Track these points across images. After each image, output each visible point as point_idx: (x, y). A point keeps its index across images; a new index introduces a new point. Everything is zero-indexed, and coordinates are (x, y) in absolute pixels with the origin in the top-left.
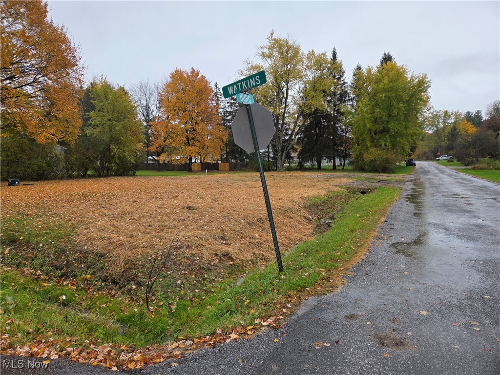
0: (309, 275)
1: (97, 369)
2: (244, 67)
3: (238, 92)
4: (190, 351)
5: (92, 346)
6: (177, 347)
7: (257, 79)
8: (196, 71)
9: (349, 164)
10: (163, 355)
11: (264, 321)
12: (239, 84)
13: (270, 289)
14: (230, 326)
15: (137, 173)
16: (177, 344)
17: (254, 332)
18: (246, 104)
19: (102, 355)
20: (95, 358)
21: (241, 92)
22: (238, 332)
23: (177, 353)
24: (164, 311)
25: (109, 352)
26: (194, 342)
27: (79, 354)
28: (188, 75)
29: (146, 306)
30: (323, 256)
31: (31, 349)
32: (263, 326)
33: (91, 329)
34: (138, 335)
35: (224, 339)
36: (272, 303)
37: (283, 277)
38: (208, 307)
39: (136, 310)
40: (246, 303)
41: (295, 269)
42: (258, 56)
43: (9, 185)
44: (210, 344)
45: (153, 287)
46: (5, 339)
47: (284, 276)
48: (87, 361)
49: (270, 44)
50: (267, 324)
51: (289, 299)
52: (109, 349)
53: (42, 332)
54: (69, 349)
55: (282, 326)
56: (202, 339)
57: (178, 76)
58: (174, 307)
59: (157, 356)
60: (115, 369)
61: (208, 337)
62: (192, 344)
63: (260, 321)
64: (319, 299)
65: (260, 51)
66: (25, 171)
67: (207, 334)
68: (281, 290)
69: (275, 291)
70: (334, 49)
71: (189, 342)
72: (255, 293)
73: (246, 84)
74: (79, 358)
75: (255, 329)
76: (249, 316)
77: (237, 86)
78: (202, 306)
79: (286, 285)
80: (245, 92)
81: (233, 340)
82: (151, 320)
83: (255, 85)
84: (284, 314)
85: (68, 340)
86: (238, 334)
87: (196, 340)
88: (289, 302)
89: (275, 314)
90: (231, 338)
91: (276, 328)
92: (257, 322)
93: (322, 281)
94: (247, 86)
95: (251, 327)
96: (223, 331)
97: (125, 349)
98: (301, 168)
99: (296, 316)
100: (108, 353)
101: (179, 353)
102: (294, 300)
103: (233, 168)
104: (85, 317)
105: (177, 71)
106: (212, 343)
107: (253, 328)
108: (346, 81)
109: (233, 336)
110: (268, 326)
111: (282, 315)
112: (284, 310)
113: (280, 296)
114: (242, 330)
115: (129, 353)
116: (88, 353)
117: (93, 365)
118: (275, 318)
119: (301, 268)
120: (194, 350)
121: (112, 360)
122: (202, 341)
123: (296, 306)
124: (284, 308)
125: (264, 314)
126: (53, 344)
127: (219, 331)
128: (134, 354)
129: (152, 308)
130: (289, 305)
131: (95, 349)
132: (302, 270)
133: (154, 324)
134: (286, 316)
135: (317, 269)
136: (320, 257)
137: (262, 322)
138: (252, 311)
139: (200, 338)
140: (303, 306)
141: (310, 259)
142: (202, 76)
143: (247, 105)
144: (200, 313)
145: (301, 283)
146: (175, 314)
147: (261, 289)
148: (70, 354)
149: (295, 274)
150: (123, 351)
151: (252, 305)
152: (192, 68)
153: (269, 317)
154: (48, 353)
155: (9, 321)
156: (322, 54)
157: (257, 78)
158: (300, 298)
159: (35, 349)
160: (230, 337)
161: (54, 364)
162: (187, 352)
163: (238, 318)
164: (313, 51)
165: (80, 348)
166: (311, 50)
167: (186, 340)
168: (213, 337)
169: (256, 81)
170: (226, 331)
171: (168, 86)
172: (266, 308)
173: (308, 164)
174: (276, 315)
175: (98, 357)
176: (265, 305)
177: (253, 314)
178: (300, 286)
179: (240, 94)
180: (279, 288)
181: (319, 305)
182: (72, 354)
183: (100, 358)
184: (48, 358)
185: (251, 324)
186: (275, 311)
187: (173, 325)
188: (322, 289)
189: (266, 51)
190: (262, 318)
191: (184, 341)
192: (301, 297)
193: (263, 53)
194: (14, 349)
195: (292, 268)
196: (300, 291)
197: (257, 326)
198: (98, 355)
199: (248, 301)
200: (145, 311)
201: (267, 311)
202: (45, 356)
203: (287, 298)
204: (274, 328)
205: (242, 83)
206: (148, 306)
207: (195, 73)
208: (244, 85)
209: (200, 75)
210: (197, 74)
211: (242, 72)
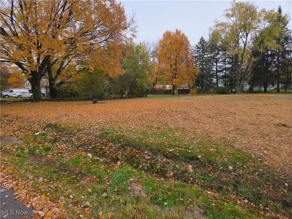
8: (179, 31)
9: (282, 89)
15: (148, 96)
28: (174, 34)
42: (223, 17)
49: (232, 7)
57: (168, 35)
65: (225, 13)
66: (94, 94)
70: (280, 6)
98: (251, 91)
103: (199, 92)
105: (167, 32)
108: (289, 29)
142: (183, 34)
152: (177, 30)
156: (271, 11)
164: (264, 9)
166: (263, 9)
171: (161, 42)
173: (255, 89)
189: (230, 12)
193: (227, 14)
207: (178, 32)
209: (181, 34)
210: (180, 33)
211: (210, 28)
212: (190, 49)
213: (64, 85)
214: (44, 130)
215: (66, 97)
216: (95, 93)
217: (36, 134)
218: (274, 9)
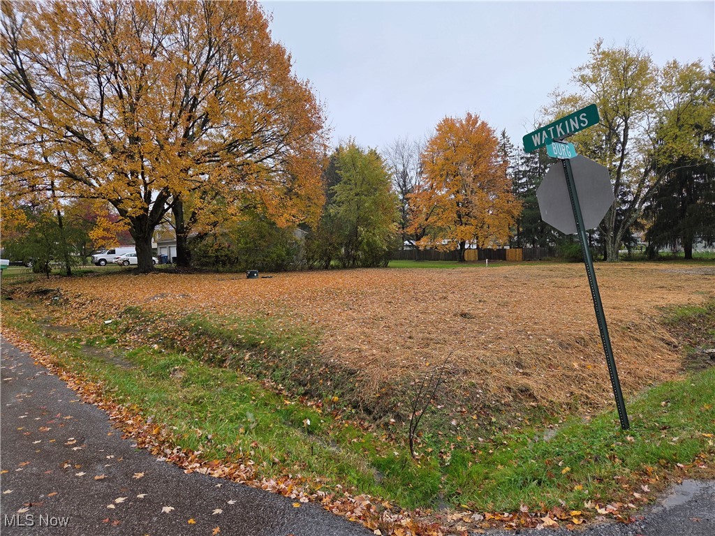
0: (682, 442)
1: (355, 528)
2: (549, 102)
3: (549, 141)
4: (480, 531)
5: (346, 494)
6: (461, 519)
7: (581, 119)
8: (473, 116)
10: (442, 527)
11: (601, 507)
12: (551, 129)
13: (607, 456)
14: (542, 505)
15: (391, 264)
16: (460, 516)
17: (584, 522)
18: (563, 158)
19: (359, 509)
20: (352, 512)
21: (555, 141)
22: (555, 516)
23: (460, 528)
24: (434, 462)
25: (369, 507)
26: (485, 518)
27: (333, 501)
28: (462, 125)
29: (409, 451)
30: (707, 411)
31: (278, 484)
32: (599, 515)
33: (341, 470)
34: (400, 490)
35: (532, 523)
36: (614, 479)
37: (629, 438)
38: (499, 467)
39: (396, 453)
40: (564, 472)
41: (653, 429)
42: (573, 83)
43: (248, 277)
44: (511, 526)
45: (419, 424)
46: (250, 466)
47: (632, 438)
48: (343, 513)
49: (595, 61)
50: (607, 512)
51: (644, 478)
52: (368, 502)
53: (288, 464)
54: (321, 493)
55: (633, 520)
56: (497, 515)
57: (447, 127)
58: (448, 458)
59: (433, 526)
60: (378, 532)
61: (506, 515)
62: (483, 520)
63: (593, 505)
64: (704, 485)
65: (578, 74)
67: (505, 510)
68: (628, 460)
69: (617, 460)
71: (477, 517)
72: (580, 458)
73: (564, 128)
74: (333, 508)
75: (586, 518)
76: (572, 495)
77: (548, 133)
78: (490, 463)
79: (638, 454)
80: (562, 140)
81: (548, 527)
82: (418, 472)
83: (578, 128)
84: (635, 501)
85: (318, 480)
86: (555, 519)
87: (489, 516)
88: (645, 483)
89: (621, 499)
90: (545, 524)
91: (623, 522)
92: (588, 505)
93: (708, 455)
94: (565, 131)
95: (579, 513)
96: (531, 509)
97: (388, 506)
98: (651, 256)
99: (661, 509)
100: (367, 508)
101: (464, 529)
102: (654, 480)
103: (529, 257)
104: (334, 452)
105: (446, 120)
106: (514, 524)
107: (581, 515)
109: (548, 521)
110: (609, 516)
111: (632, 502)
112: (637, 495)
113: (627, 470)
114: (563, 514)
115: (394, 513)
116: (343, 503)
117: (350, 521)
118: (618, 505)
119: (665, 428)
120: (486, 530)
121: (374, 519)
122: (497, 518)
123: (660, 491)
124: (636, 490)
125: (599, 496)
126: (300, 483)
127: (524, 509)
128: (401, 516)
129: (417, 454)
130: (646, 488)
131: (351, 499)
132: (665, 431)
133: (421, 478)
134: (641, 505)
135: (697, 434)
136: (700, 411)
137: (597, 507)
138: (577, 488)
139: (493, 513)
140: (671, 493)
141: (681, 413)
142: (483, 123)
143: (564, 160)
144: (487, 473)
145: (667, 453)
146: (450, 469)
147: (589, 453)
148: (321, 500)
149: (652, 436)
150: (386, 509)
151: (575, 476)
152: (468, 114)
153: (610, 501)
154: (297, 493)
155: (253, 445)
156: (693, 65)
157: (583, 117)
158: (665, 478)
159: (283, 486)
160: (543, 522)
161: (304, 509)
162: (475, 531)
163: (552, 494)
164: (675, 62)
165: (333, 494)
166: (671, 61)
167: (473, 512)
168: (514, 515)
169: (580, 122)
170: (535, 510)
171: (433, 142)
172: (602, 486)
173: (666, 251)
174: (622, 501)
175: (356, 511)
176: (600, 480)
177: (579, 493)
178: (666, 459)
179: (553, 143)
180: (624, 457)
181: (705, 496)
182: (324, 500)
183: (358, 512)
184: (297, 500)
185: (577, 508)
186: (620, 494)
187: (447, 484)
188: (709, 470)
189: (588, 72)
190: (597, 501)
191: (470, 512)
192: (667, 476)
193: (582, 76)
194: (260, 481)
195: (646, 425)
196: (666, 467)
197: (588, 513)
198: (355, 508)
199: (568, 469)
200: (408, 456)
201: (603, 491)
202: (293, 496)
203: (640, 475)
204: (620, 521)
205: (555, 128)
206: (412, 451)
207: (472, 120)
208: (559, 129)
209: (479, 123)
210: (476, 121)
211: (545, 110)
212: (511, 154)
213: (209, 240)
214: (120, 317)
215: (207, 264)
216: (267, 257)
217: (106, 322)
218: (700, 61)
